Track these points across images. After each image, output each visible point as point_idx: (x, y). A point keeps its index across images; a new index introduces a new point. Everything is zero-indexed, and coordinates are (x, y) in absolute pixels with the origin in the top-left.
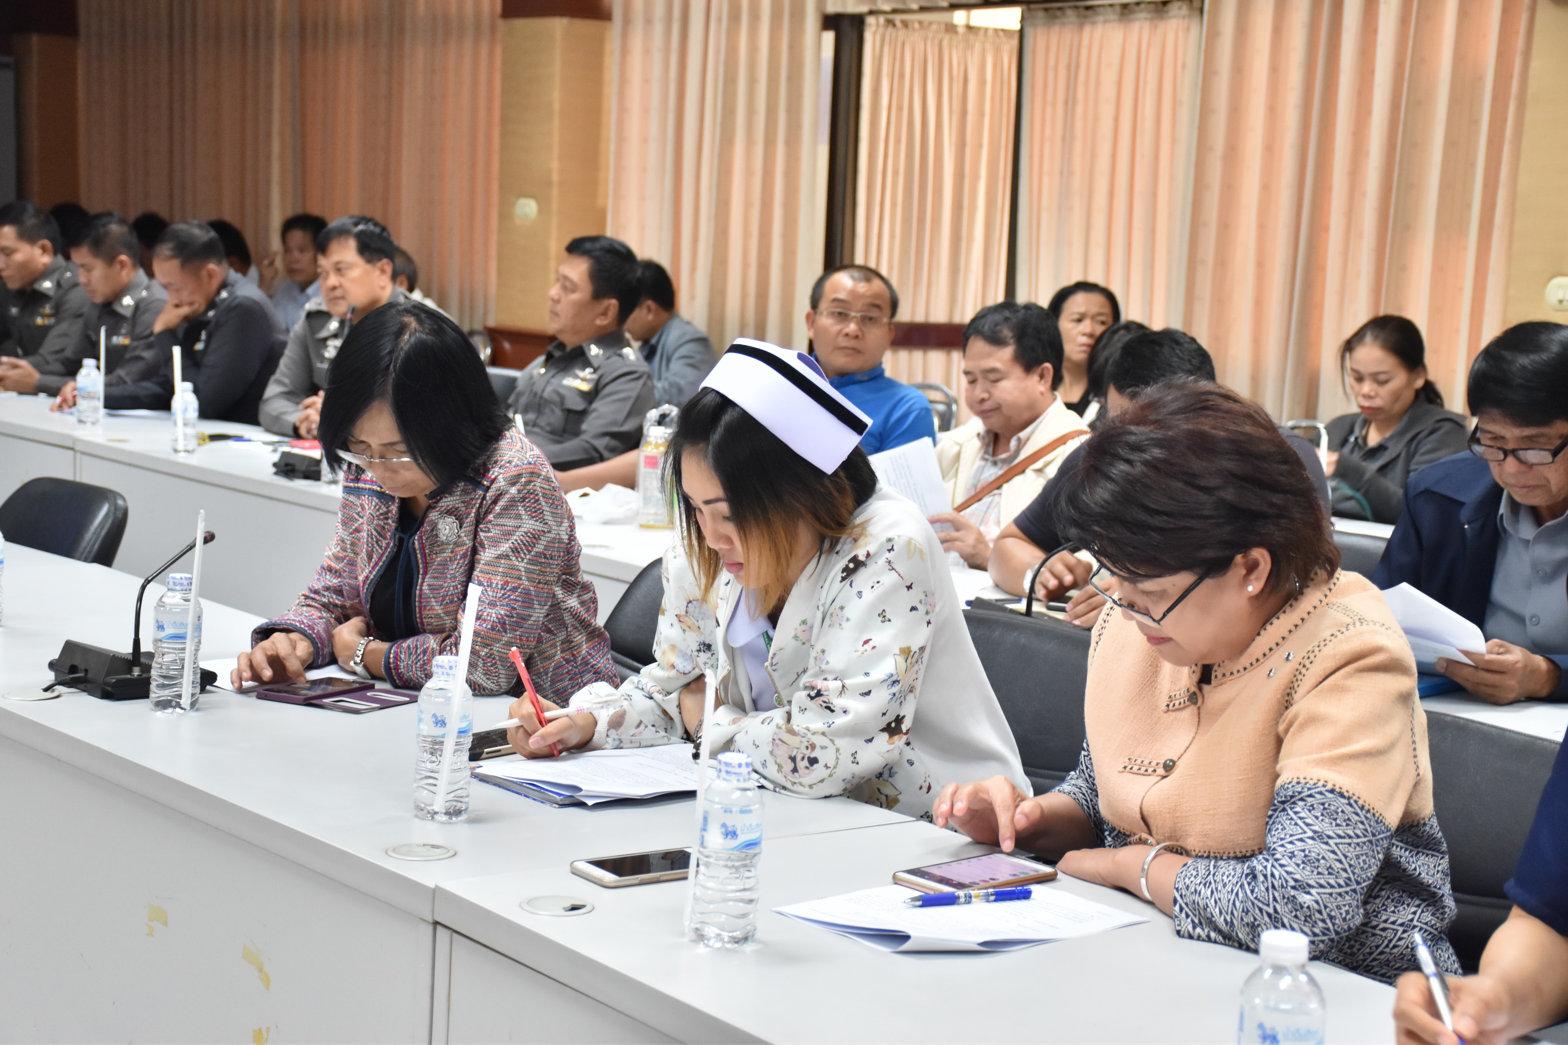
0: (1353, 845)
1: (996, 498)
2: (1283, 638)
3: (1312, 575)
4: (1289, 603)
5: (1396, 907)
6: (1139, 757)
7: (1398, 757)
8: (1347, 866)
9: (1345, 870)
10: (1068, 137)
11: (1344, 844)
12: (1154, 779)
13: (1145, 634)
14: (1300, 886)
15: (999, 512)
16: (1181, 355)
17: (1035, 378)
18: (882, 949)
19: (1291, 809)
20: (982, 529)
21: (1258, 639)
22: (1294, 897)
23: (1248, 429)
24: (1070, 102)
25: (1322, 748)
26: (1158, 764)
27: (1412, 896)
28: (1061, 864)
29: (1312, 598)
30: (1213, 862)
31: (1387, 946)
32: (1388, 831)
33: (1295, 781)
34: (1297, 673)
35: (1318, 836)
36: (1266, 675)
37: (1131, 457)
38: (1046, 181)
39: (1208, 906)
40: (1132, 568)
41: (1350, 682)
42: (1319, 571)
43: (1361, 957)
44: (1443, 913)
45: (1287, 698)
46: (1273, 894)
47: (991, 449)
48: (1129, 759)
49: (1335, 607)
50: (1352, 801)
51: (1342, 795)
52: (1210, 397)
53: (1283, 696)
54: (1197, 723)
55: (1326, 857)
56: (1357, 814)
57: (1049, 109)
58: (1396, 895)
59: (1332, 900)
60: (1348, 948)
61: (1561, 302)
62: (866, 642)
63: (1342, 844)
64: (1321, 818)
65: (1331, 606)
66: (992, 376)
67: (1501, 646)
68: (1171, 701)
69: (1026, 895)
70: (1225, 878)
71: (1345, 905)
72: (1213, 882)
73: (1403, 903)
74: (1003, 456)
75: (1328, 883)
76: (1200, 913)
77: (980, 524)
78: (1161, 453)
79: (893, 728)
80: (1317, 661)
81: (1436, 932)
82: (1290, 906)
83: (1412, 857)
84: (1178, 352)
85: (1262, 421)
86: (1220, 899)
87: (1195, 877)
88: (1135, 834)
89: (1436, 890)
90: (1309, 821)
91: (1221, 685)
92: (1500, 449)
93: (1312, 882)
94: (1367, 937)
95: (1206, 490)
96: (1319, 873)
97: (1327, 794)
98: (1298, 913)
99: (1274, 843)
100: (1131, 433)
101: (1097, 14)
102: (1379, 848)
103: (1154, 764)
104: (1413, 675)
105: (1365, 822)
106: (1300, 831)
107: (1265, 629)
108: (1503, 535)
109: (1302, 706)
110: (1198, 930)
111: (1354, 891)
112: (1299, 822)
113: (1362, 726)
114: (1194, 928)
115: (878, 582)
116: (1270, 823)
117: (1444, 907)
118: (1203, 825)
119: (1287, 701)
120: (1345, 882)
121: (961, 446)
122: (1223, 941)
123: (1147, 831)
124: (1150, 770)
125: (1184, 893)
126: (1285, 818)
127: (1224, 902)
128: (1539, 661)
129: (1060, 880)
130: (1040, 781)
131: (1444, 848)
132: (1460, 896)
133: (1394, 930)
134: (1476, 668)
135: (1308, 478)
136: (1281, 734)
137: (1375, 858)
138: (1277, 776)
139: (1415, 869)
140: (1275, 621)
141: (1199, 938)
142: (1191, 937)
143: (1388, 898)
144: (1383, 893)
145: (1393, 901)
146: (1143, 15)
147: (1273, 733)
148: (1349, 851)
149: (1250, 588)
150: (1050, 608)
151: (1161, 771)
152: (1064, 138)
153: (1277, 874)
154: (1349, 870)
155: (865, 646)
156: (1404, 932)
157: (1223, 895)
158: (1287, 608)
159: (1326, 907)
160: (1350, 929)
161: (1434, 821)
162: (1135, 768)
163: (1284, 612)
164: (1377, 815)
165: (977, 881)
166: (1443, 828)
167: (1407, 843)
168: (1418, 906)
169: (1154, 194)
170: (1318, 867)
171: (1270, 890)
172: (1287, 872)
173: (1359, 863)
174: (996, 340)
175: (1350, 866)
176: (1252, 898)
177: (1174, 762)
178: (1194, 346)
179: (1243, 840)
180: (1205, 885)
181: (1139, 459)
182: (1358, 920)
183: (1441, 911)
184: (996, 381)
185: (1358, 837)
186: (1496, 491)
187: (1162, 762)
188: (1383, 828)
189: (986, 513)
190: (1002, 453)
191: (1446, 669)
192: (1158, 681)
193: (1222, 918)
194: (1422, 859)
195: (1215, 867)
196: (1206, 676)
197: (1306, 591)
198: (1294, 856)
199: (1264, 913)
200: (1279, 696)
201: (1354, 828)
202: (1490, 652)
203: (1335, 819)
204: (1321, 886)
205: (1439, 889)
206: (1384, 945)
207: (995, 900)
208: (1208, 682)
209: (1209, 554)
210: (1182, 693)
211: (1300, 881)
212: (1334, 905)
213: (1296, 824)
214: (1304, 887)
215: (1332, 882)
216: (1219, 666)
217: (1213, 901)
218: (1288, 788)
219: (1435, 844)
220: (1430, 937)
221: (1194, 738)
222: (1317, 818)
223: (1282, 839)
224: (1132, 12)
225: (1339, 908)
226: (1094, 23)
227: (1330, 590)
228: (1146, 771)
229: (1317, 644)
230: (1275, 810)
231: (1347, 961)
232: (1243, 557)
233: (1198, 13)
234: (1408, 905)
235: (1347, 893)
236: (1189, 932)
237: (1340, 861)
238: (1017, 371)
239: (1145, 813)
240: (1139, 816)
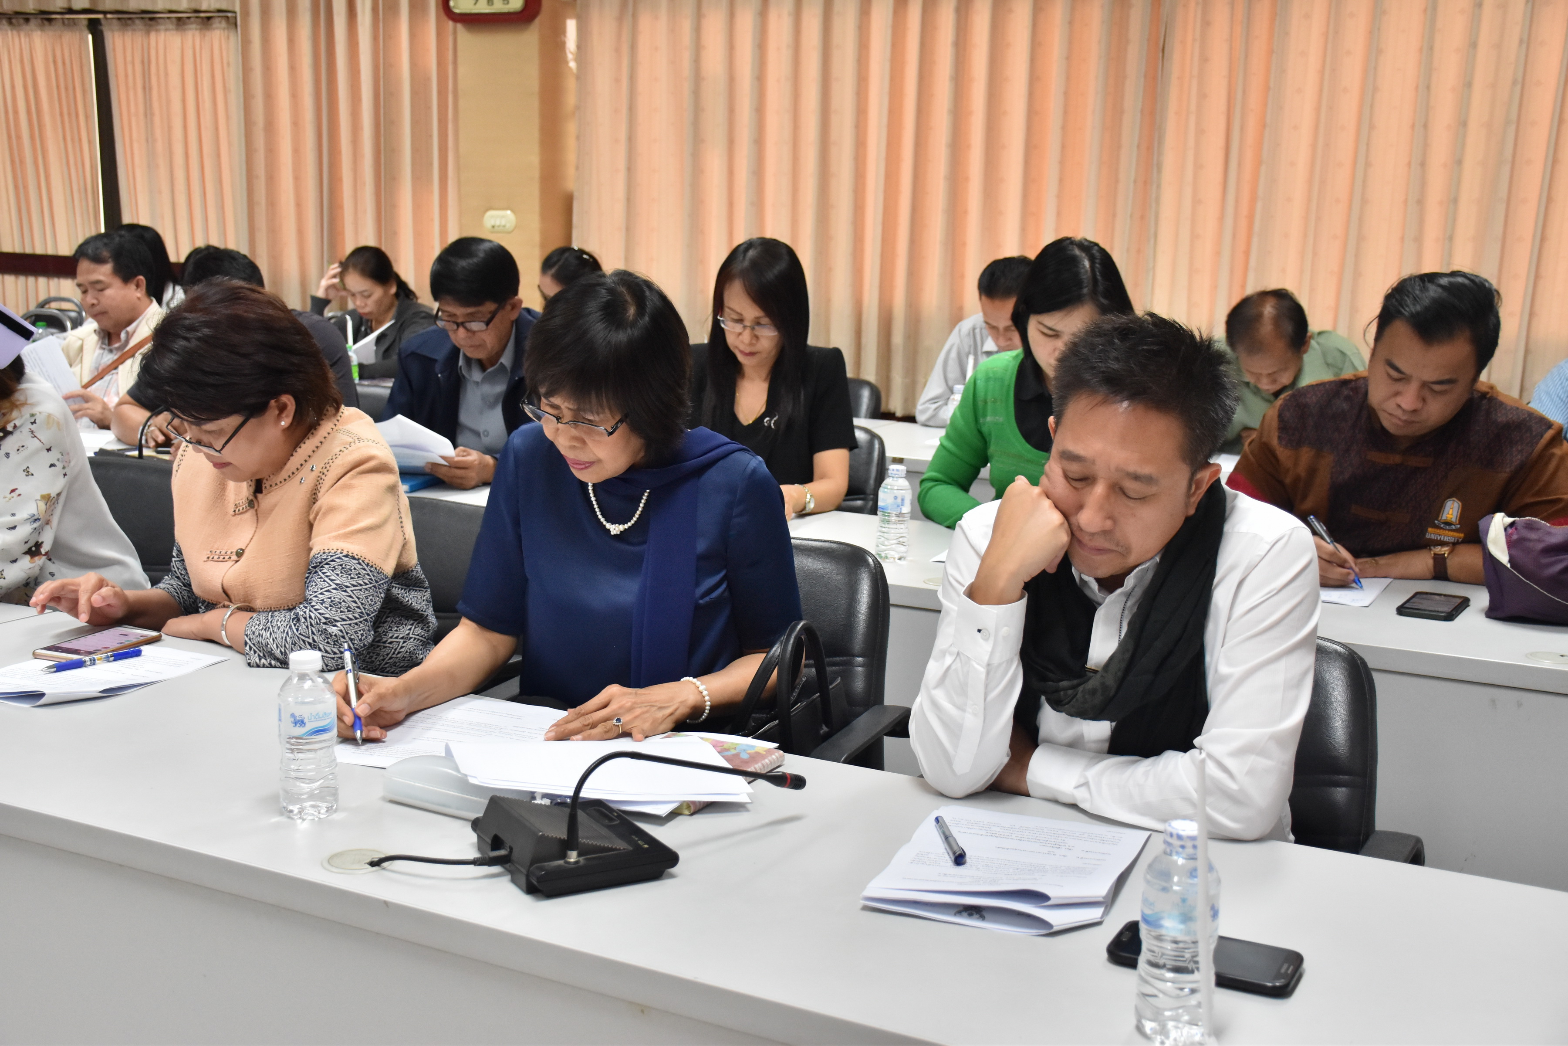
0: (363, 590)
1: (115, 376)
2: (309, 456)
3: (325, 412)
4: (311, 432)
5: (398, 627)
6: (218, 549)
7: (390, 529)
8: (360, 605)
9: (359, 607)
10: (148, 113)
11: (357, 590)
12: (230, 563)
13: (211, 462)
14: (329, 622)
15: (118, 386)
16: (237, 267)
17: (132, 287)
18: (24, 706)
19: (320, 571)
20: (106, 399)
21: (292, 458)
22: (325, 629)
23: (271, 312)
24: (147, 88)
25: (339, 528)
26: (232, 553)
27: (407, 618)
28: (164, 629)
29: (326, 427)
30: (270, 614)
31: (394, 653)
32: (386, 578)
33: (322, 552)
34: (319, 479)
35: (339, 587)
36: (299, 483)
37: (188, 335)
38: (136, 145)
39: (268, 644)
40: (196, 415)
41: (354, 482)
42: (329, 408)
43: (378, 663)
44: (428, 627)
45: (314, 497)
46: (312, 630)
47: (106, 342)
48: (211, 551)
49: (341, 432)
50: (361, 561)
51: (353, 558)
52: (240, 290)
53: (312, 495)
54: (256, 521)
55: (346, 600)
56: (364, 569)
57: (131, 93)
58: (397, 619)
59: (352, 628)
60: (369, 658)
61: (493, 227)
62: (13, 491)
63: (356, 590)
64: (340, 575)
65: (339, 431)
66: (99, 286)
67: (464, 451)
68: (237, 508)
69: (138, 654)
70: (279, 623)
71: (360, 631)
72: (270, 627)
73: (403, 624)
74: (117, 345)
75: (348, 617)
76: (263, 649)
77: (104, 396)
78: (209, 332)
79: (34, 551)
80: (331, 469)
81: (425, 640)
82: (323, 636)
83: (406, 593)
84: (235, 265)
85: (280, 306)
86: (276, 638)
87: (259, 625)
88: (220, 603)
89: (423, 613)
90: (332, 578)
91: (269, 493)
92: (454, 322)
93: (337, 618)
94: (380, 649)
95: (245, 356)
96: (341, 612)
97: (343, 558)
98: (329, 640)
99: (311, 595)
100: (186, 318)
101: (158, 24)
102: (381, 590)
103: (229, 553)
104: (396, 473)
105: (370, 574)
106: (327, 585)
107: (296, 451)
108: (463, 380)
109: (324, 500)
110: (263, 661)
111: (366, 620)
112: (326, 579)
113: (364, 510)
114: (260, 660)
115: (23, 446)
116: (308, 582)
117: (429, 623)
118: (265, 590)
119: (314, 498)
120: (359, 615)
121: (83, 340)
122: (280, 666)
123: (228, 600)
124: (227, 557)
125: (251, 637)
126: (316, 578)
127: (279, 639)
128: (489, 459)
129: (164, 640)
130: (153, 574)
131: (427, 584)
132: (439, 614)
133: (397, 642)
134: (450, 467)
135: (315, 344)
136: (312, 522)
137: (378, 597)
138: (310, 549)
139: (408, 601)
140: (302, 445)
141: (264, 666)
142: (258, 666)
143: (392, 622)
144: (389, 619)
145: (395, 624)
146: (194, 26)
147: (307, 522)
148: (360, 595)
149: (283, 423)
150: (158, 452)
151: (234, 557)
152: (146, 115)
153: (313, 615)
154: (361, 607)
155: (12, 494)
156: (404, 642)
157: (278, 635)
158: (310, 435)
159: (347, 633)
160: (365, 645)
161: (419, 568)
162: (216, 557)
163: (308, 439)
164: (378, 568)
165: (99, 648)
166: (424, 573)
167: (402, 585)
168: (412, 624)
169: (218, 156)
170: (341, 607)
171: (309, 627)
172: (320, 614)
173: (368, 602)
174: (98, 260)
175: (362, 604)
176: (298, 634)
177: (243, 550)
178: (247, 261)
179: (291, 596)
180: (265, 630)
181: (193, 336)
182: (370, 639)
183: (427, 625)
184: (102, 290)
185: (366, 584)
186: (455, 352)
187: (234, 551)
188: (383, 576)
189: (107, 387)
190: (116, 343)
191: (432, 469)
192: (226, 494)
193: (279, 650)
194: (413, 593)
195: (272, 616)
196: (258, 487)
197: (321, 422)
198: (324, 602)
199: (307, 643)
200: (309, 496)
201: (363, 579)
202: (458, 455)
203: (350, 575)
204: (344, 620)
205: (425, 611)
206: (392, 652)
207: (114, 660)
208: (261, 492)
209: (252, 400)
210: (244, 501)
211: (329, 618)
212: (353, 631)
213: (324, 581)
214: (331, 622)
215: (351, 616)
216: (267, 480)
217: (271, 640)
218: (318, 557)
219: (421, 583)
220: (420, 644)
221: (255, 531)
222: (338, 575)
223: (316, 592)
224: (185, 24)
225: (356, 632)
226: (157, 31)
227: (338, 420)
228: (224, 558)
229: (330, 458)
230: (310, 573)
231: (369, 667)
232: (276, 402)
233: (234, 26)
234: (406, 625)
235: (361, 622)
236: (256, 663)
237: (355, 602)
238: (117, 283)
239: (225, 587)
240: (221, 590)
